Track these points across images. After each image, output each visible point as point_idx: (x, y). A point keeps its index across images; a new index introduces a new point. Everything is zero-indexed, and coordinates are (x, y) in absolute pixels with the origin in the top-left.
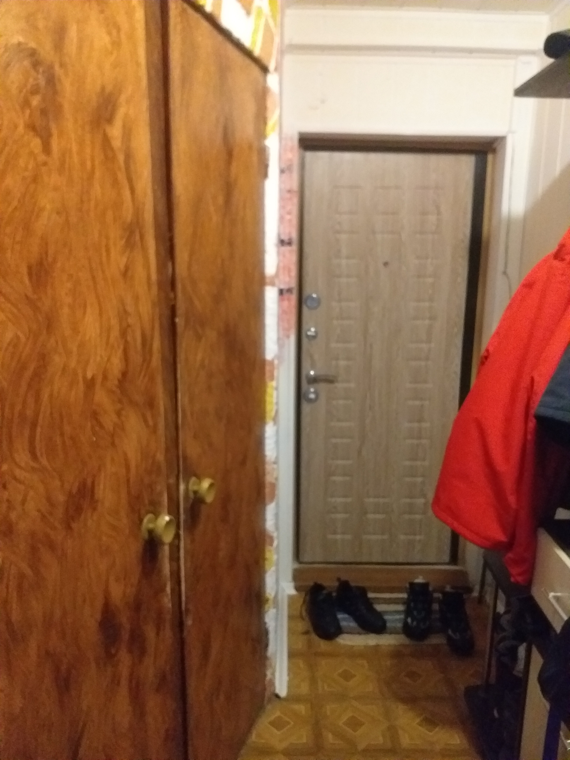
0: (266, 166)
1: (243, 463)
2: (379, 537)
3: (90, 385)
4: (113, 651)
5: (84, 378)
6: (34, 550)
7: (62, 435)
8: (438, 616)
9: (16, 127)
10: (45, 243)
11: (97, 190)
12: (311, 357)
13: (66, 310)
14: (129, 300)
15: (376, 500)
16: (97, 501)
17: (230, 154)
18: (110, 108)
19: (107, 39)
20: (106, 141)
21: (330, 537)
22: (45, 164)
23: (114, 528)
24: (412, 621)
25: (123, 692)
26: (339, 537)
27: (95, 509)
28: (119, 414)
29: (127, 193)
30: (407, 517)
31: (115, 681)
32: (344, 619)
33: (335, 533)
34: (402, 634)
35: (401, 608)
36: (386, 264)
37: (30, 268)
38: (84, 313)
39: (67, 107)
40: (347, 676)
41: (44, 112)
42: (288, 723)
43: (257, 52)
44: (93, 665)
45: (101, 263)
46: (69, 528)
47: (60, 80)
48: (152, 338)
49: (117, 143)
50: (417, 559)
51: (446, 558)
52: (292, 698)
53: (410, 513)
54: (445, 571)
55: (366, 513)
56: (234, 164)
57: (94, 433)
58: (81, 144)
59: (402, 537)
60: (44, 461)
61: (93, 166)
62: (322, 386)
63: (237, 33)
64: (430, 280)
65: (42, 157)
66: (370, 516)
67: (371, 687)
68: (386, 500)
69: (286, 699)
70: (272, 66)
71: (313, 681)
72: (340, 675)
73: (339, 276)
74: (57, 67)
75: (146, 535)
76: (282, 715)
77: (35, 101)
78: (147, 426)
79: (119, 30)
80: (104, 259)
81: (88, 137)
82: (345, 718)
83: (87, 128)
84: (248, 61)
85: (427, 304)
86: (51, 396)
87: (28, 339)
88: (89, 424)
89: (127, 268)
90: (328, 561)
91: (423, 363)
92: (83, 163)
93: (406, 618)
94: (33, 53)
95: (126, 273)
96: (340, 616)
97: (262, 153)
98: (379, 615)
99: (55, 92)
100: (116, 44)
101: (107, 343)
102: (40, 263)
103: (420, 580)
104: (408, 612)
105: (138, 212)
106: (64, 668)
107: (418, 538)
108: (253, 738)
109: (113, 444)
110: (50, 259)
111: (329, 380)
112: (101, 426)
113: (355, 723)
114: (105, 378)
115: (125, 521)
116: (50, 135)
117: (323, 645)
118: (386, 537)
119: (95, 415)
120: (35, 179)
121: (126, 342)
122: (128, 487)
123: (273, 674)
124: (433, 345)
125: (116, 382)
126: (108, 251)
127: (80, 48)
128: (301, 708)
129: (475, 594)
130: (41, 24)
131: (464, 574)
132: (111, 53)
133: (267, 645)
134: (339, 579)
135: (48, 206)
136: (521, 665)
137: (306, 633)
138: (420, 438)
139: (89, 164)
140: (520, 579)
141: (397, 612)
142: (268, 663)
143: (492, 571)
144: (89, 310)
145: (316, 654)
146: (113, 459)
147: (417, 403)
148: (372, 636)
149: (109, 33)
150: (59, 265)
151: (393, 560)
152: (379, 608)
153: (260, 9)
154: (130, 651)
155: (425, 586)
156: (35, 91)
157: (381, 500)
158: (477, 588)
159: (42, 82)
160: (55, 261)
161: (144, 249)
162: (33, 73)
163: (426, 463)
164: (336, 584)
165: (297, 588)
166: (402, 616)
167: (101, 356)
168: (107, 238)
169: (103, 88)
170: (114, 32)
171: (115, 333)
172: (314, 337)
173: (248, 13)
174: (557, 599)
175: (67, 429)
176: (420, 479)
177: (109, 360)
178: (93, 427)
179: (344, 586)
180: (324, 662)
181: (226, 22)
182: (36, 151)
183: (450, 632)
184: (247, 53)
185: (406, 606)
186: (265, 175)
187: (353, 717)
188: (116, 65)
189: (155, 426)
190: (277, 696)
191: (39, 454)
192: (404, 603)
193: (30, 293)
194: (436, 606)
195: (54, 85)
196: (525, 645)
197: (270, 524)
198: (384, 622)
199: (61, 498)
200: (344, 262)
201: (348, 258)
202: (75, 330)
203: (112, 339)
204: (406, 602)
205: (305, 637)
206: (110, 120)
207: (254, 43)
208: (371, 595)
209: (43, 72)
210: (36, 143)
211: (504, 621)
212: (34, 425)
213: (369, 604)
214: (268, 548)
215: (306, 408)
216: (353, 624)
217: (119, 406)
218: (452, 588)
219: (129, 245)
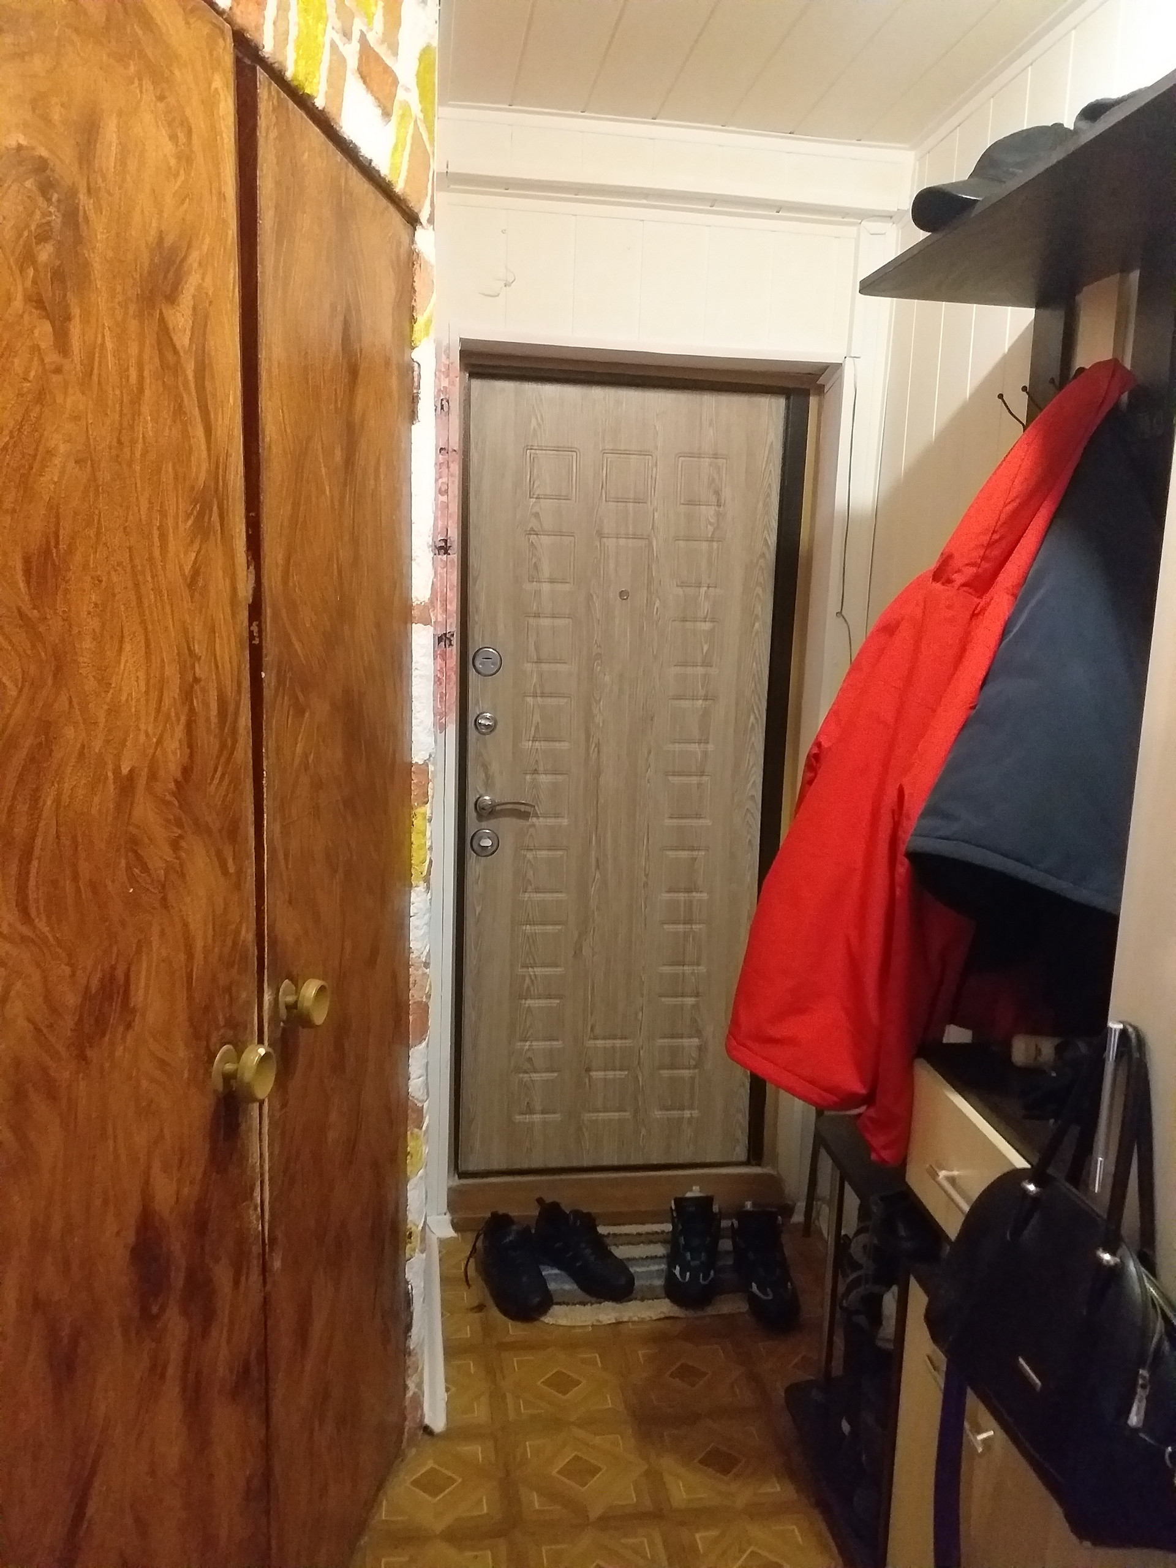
0: (414, 399)
1: (371, 961)
2: (616, 1115)
3: (127, 786)
4: (155, 1310)
5: (117, 770)
6: (19, 1095)
7: (75, 878)
8: (730, 1262)
9: (9, 300)
10: (55, 512)
11: (147, 426)
12: (485, 767)
13: (88, 644)
14: (198, 630)
15: (609, 1043)
16: (133, 1011)
17: (353, 371)
18: (171, 275)
19: (169, 148)
20: (164, 336)
21: (519, 1118)
22: (58, 370)
23: (162, 1064)
24: (683, 1273)
25: (172, 1390)
26: (537, 1118)
27: (129, 1026)
28: (175, 845)
29: (200, 432)
30: (665, 1073)
31: (157, 1370)
32: (555, 1278)
33: (530, 1110)
34: (664, 1298)
35: (660, 1250)
36: (623, 595)
37: (27, 560)
38: (120, 650)
39: (98, 267)
40: (563, 1383)
41: (58, 276)
42: (452, 1481)
43: (399, 188)
44: (118, 1333)
45: (151, 559)
46: (82, 1057)
47: (86, 219)
48: (237, 707)
49: (183, 340)
50: (685, 1157)
51: (740, 1152)
52: (455, 1433)
53: (672, 1067)
54: (741, 1176)
55: (588, 1070)
56: (360, 391)
57: (132, 879)
58: (121, 338)
59: (658, 1114)
60: (42, 925)
61: (141, 378)
62: (507, 826)
63: (368, 150)
64: (707, 626)
65: (52, 358)
66: (597, 1075)
67: (610, 1401)
68: (628, 1043)
69: (445, 1435)
70: (424, 217)
71: (497, 1398)
72: (548, 1383)
73: (537, 616)
74: (82, 197)
75: (218, 1083)
76: (436, 1467)
77: (45, 253)
78: (225, 872)
79: (189, 133)
80: (157, 553)
81: (133, 325)
82: (561, 1463)
83: (132, 308)
84: (384, 202)
85: (700, 670)
86: (58, 801)
87: (21, 691)
88: (123, 862)
89: (196, 572)
90: (517, 1166)
91: (694, 780)
92: (123, 372)
93: (671, 1266)
94: (41, 166)
95: (194, 580)
96: (548, 1272)
97: (408, 373)
98: (622, 1266)
99: (79, 240)
100: (186, 158)
101: (158, 710)
102: (46, 552)
103: (695, 1192)
104: (672, 1259)
105: (217, 470)
106: (65, 1333)
107: (687, 1114)
108: (383, 1513)
109: (164, 903)
110: (63, 546)
111: (520, 812)
112: (145, 869)
113: (582, 1470)
114: (153, 776)
115: (182, 1053)
116: (68, 318)
117: (515, 1330)
118: (627, 1115)
119: (134, 845)
120: (41, 396)
121: (192, 710)
122: (189, 988)
123: (420, 1385)
124: (711, 747)
125: (172, 786)
126: (163, 537)
127: (122, 161)
128: (476, 1451)
129: (798, 1218)
130: (56, 116)
131: (774, 1183)
132: (176, 175)
133: (409, 1327)
134: (540, 1201)
135: (62, 448)
136: (889, 1328)
137: (480, 1308)
138: (689, 921)
139: (133, 374)
140: (886, 1154)
141: (654, 1258)
142: (410, 1362)
143: (830, 1153)
144: (127, 647)
145: (503, 1347)
146: (162, 933)
147: (684, 854)
148: (608, 1305)
149: (173, 137)
150: (78, 558)
151: (640, 1161)
152: (621, 1252)
153: (406, 106)
154: (185, 1313)
155: (707, 1201)
156: (43, 237)
157: (618, 1043)
158: (801, 1205)
159: (57, 219)
160: (71, 550)
161: (227, 539)
162: (40, 200)
163: (702, 969)
164: (535, 1212)
165: (455, 1226)
166: (664, 1267)
167: (147, 735)
168: (163, 513)
169: (161, 240)
170: (182, 137)
171: (173, 691)
172: (491, 729)
173: (387, 114)
174: (952, 1180)
175: (84, 868)
176: (690, 1001)
177: (159, 742)
178: (129, 868)
179: (551, 1212)
180: (514, 1360)
181: (350, 127)
182: (43, 345)
183: (754, 1287)
184: (384, 188)
185: (669, 1246)
186: (413, 416)
187: (577, 1458)
188: (183, 197)
189: (240, 872)
190: (427, 1430)
191: (33, 913)
192: (664, 1242)
193: (26, 608)
194: (726, 1244)
195: (76, 226)
196: (895, 1289)
197: (415, 1086)
198: (631, 1279)
199: (72, 999)
200: (546, 587)
201: (552, 581)
202: (105, 683)
203: (167, 702)
204: (671, 1240)
205: (477, 1315)
206: (172, 298)
207: (394, 168)
208: (602, 1230)
209: (59, 201)
210: (44, 331)
211: (856, 1250)
212: (27, 855)
213: (600, 1245)
214: (412, 1131)
215: (474, 865)
216: (569, 1286)
217: (178, 832)
218: (754, 1205)
219: (201, 530)
